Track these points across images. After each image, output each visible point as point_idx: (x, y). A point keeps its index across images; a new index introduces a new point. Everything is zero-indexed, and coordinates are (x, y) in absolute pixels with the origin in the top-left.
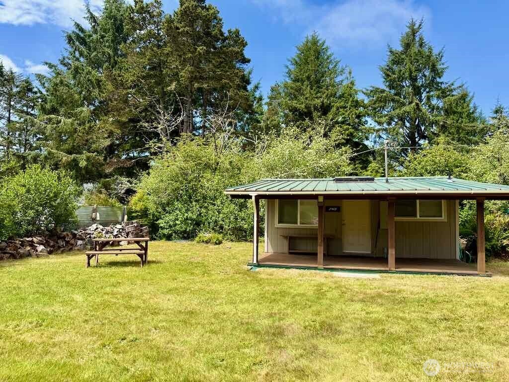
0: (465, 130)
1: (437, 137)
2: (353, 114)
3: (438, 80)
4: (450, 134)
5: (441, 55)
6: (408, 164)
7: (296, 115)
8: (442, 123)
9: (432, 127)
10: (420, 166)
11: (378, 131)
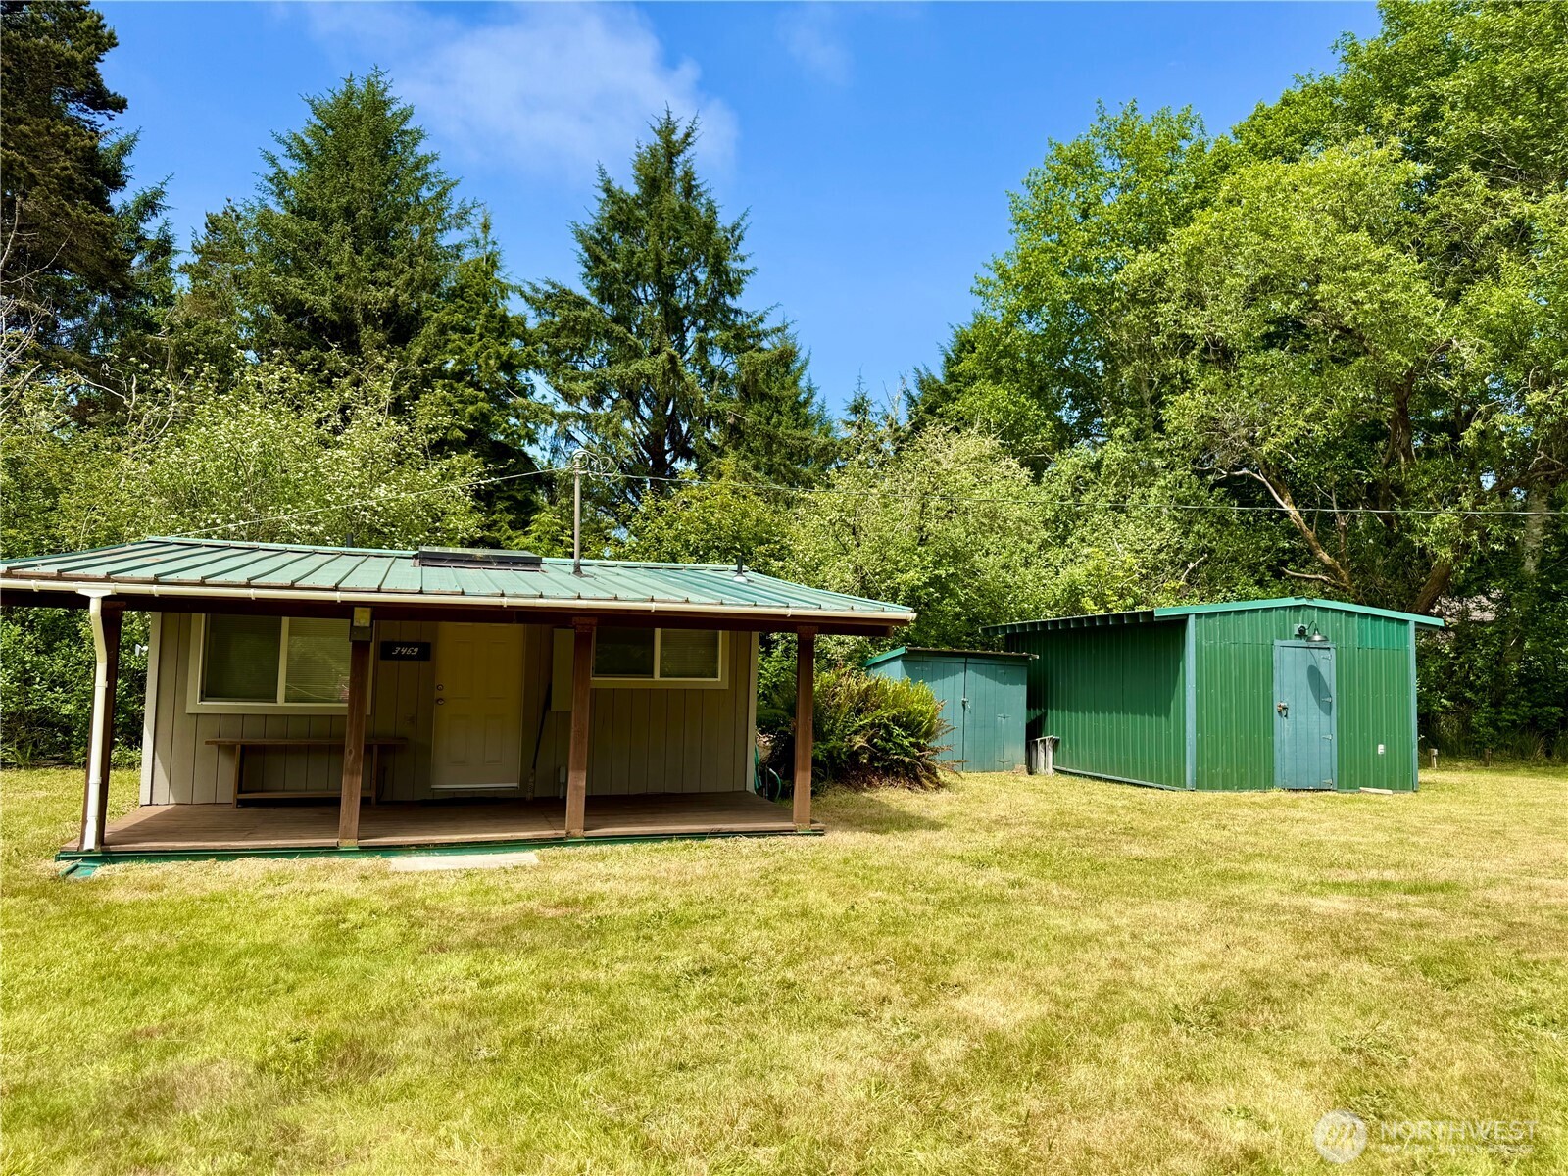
0: (787, 446)
1: (720, 456)
2: (489, 357)
3: (729, 301)
4: (751, 451)
5: (737, 233)
6: (640, 523)
7: (299, 327)
8: (731, 421)
9: (709, 427)
10: (672, 533)
11: (563, 418)
